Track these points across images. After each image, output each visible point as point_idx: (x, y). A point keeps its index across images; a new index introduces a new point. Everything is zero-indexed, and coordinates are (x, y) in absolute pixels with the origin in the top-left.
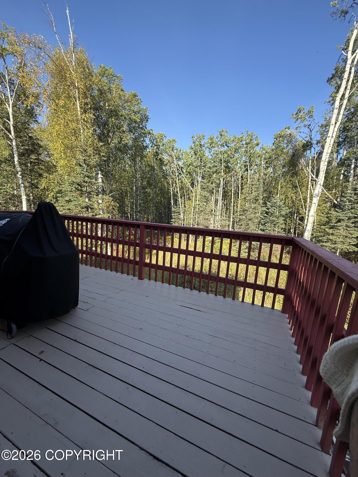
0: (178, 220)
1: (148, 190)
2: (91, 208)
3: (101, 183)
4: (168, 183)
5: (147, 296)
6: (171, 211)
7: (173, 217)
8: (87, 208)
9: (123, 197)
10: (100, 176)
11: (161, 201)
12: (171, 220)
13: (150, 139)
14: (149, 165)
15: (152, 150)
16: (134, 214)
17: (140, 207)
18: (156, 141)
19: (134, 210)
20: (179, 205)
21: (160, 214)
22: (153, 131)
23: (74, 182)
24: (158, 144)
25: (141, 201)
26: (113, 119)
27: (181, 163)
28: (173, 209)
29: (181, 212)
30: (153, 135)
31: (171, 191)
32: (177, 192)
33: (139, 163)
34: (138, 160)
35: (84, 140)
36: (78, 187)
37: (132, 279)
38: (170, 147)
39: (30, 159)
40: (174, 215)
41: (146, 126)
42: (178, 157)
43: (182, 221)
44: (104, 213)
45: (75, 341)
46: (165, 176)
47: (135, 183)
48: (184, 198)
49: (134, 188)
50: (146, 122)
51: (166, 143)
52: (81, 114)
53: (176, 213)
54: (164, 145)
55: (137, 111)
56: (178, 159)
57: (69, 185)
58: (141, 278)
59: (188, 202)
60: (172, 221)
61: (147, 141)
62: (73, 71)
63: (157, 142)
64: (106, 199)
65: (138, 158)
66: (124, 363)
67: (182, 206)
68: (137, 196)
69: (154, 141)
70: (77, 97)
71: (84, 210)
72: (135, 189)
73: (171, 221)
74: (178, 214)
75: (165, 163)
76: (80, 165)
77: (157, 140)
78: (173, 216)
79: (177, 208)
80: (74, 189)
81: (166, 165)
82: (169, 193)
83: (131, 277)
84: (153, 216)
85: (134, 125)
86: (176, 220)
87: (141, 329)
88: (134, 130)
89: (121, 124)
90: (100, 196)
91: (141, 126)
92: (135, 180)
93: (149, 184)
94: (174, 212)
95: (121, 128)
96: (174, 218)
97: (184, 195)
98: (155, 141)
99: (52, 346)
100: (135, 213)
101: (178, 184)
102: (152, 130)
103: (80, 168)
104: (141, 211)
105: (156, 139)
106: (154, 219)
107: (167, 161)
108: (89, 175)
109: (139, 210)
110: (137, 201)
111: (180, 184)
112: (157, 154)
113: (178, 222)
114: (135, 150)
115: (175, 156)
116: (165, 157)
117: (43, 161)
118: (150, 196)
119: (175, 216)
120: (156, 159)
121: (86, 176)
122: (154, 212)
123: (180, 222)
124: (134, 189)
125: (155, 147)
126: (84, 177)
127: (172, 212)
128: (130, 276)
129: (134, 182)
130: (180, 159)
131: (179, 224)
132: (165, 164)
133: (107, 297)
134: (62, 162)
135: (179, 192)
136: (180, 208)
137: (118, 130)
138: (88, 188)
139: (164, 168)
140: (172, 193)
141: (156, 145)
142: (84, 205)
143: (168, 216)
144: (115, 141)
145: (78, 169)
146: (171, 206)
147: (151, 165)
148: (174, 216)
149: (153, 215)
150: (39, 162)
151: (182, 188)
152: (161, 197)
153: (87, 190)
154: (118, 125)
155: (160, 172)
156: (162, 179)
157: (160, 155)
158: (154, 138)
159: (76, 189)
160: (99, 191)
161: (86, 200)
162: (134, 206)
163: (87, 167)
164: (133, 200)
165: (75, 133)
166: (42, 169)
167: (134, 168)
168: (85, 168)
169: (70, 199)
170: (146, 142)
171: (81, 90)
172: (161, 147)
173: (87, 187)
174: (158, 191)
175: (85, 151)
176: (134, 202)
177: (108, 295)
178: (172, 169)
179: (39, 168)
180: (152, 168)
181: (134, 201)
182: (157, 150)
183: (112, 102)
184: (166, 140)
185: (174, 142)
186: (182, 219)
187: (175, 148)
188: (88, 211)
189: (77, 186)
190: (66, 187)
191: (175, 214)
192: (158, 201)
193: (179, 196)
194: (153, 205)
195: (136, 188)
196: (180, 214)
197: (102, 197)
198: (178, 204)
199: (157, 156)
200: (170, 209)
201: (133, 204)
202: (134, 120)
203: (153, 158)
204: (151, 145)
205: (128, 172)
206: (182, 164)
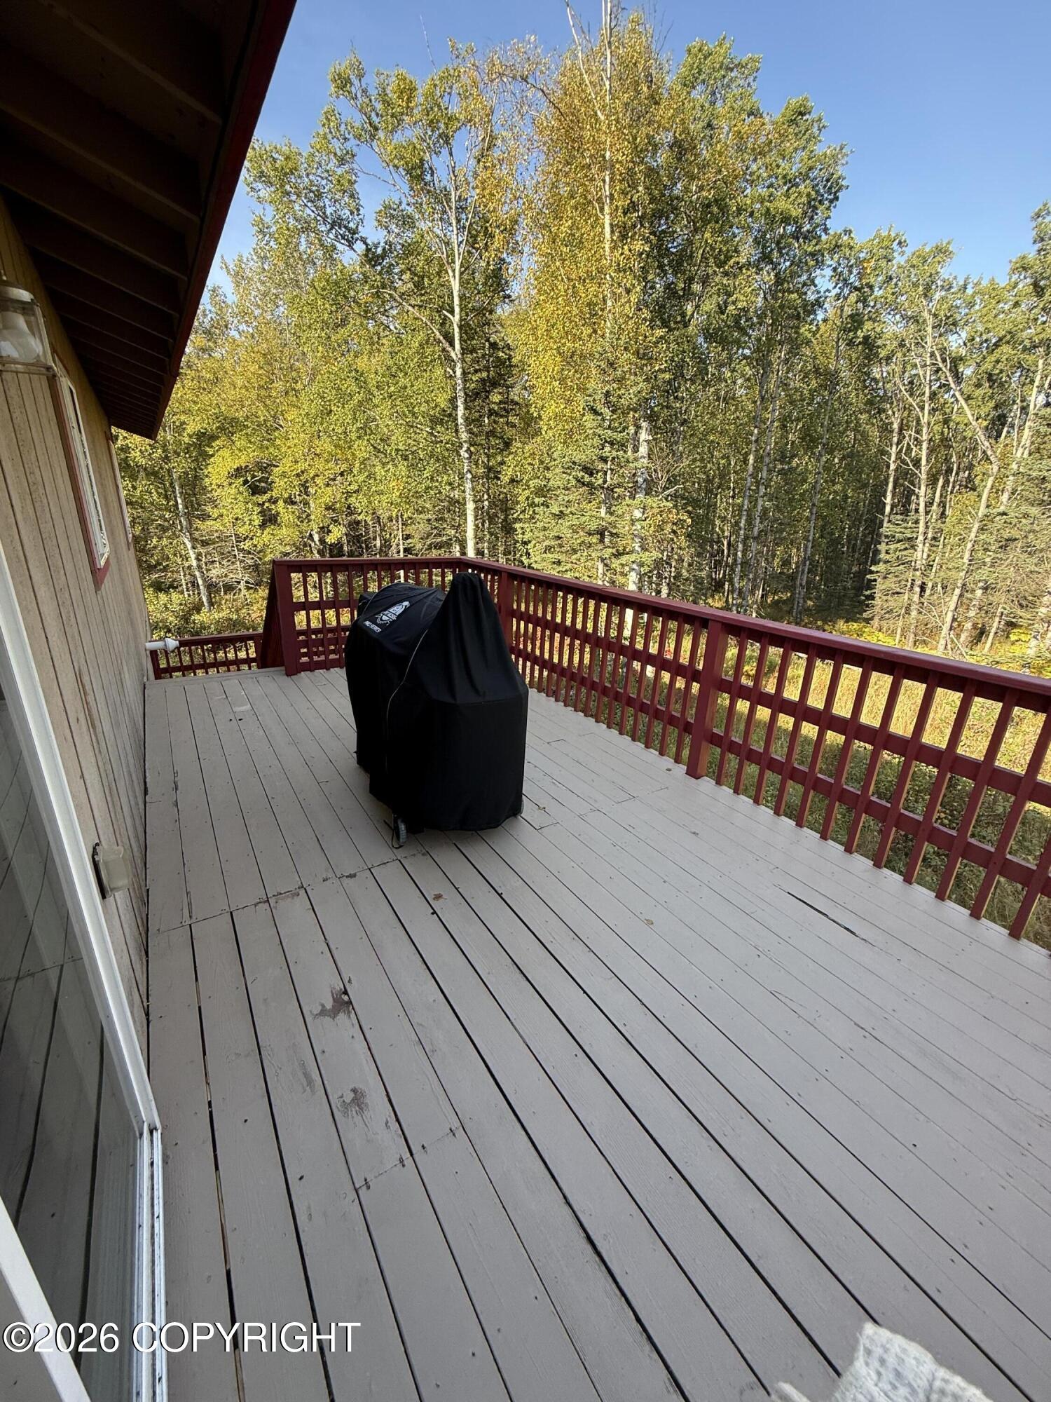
0: (901, 567)
1: (801, 462)
2: (612, 534)
3: (644, 458)
4: (886, 429)
5: (694, 833)
6: (879, 535)
7: (883, 556)
8: (602, 534)
9: (711, 491)
10: (644, 436)
11: (846, 497)
12: (873, 568)
13: (835, 270)
14: (817, 371)
15: (839, 311)
16: (740, 546)
17: (761, 523)
18: (859, 273)
19: (742, 532)
20: (917, 511)
21: (835, 542)
22: (852, 235)
23: (574, 463)
24: (864, 282)
25: (770, 500)
26: (707, 235)
27: (955, 343)
28: (887, 528)
29: (921, 538)
30: (851, 248)
31: (893, 458)
32: (917, 463)
33: (778, 371)
34: (779, 357)
35: (611, 332)
36: (583, 477)
37: (669, 770)
38: (915, 285)
39: (488, 404)
40: (887, 547)
41: (828, 222)
42: (948, 318)
43: (918, 573)
44: (644, 549)
45: (500, 895)
46: (876, 405)
47: (756, 441)
48: (947, 482)
49: (751, 458)
50: (828, 209)
51: (901, 270)
52: (613, 249)
53: (899, 541)
54: (891, 278)
55: (801, 173)
56: (948, 324)
57: (564, 473)
58: (693, 772)
59: (960, 497)
60: (877, 572)
61: (824, 281)
62: (603, 111)
63: (861, 276)
64: (652, 508)
65: (781, 352)
66: (585, 992)
67: (927, 513)
68: (758, 483)
69: (851, 273)
70: (606, 196)
71: (595, 539)
72: (755, 462)
73: (872, 572)
74: (903, 547)
75: (883, 353)
76: (595, 412)
77: (865, 265)
78: (883, 551)
79: (905, 525)
80: (573, 482)
81: (888, 359)
82: (878, 466)
83: (668, 762)
84: (805, 551)
85: (782, 230)
86: (893, 570)
87: (649, 922)
88: (780, 250)
89: (732, 246)
90: (640, 496)
91: (807, 227)
92: (756, 431)
93: (809, 440)
94: (891, 538)
95: (731, 257)
96: (887, 562)
97: (949, 470)
98: (855, 271)
99: (457, 889)
100: (744, 542)
101: (925, 430)
102: (850, 232)
103: (593, 420)
104: (766, 535)
105: (860, 262)
106: (808, 563)
107: (895, 343)
108: (615, 439)
109: (756, 534)
110: (753, 502)
111: (936, 428)
112: (856, 320)
113: (897, 576)
114: (771, 325)
115: (935, 316)
116: (891, 327)
117: (517, 403)
118: (804, 481)
119: (891, 552)
120: (850, 343)
121: (606, 441)
122: (811, 538)
123: (910, 575)
124: (751, 461)
125: (853, 298)
126: (601, 444)
127: (880, 538)
128: (665, 757)
129: (754, 438)
130: (954, 324)
131: (903, 583)
132: (881, 356)
133: (592, 807)
134: (552, 408)
135: (924, 462)
136: (917, 522)
137: (719, 268)
138: (608, 478)
139: (876, 372)
140: (892, 467)
141: (856, 289)
142: (593, 526)
143: (866, 553)
144: (709, 305)
145: (589, 421)
146: (883, 514)
147: (826, 368)
148: (887, 552)
149: (806, 547)
150: (509, 406)
151: (941, 445)
152: (847, 482)
153: (605, 482)
154: (720, 250)
155: (856, 390)
156: (864, 416)
157: (868, 325)
158: (853, 262)
159: (579, 481)
160: (637, 482)
161: (601, 510)
162: (744, 518)
163: (611, 414)
164: (743, 500)
165: (594, 312)
166: (514, 426)
167: (760, 391)
168: (608, 418)
169: (561, 512)
170: (816, 286)
171: (618, 169)
172: (878, 293)
173: (605, 473)
174: (841, 460)
175: (612, 365)
176: (746, 507)
177: (596, 801)
178: (914, 372)
179: (507, 423)
180: (829, 379)
181: (746, 502)
182: (860, 305)
183: (710, 174)
184: (906, 255)
185: (938, 258)
186: (918, 566)
187: (940, 283)
188: (602, 541)
189: (580, 474)
190: (556, 478)
191: (892, 547)
192: (831, 497)
193: (924, 476)
194: (812, 514)
195: (759, 459)
196: (913, 547)
197: (641, 501)
198: (913, 506)
199: (856, 329)
200: (874, 526)
201: (740, 510)
202: (782, 214)
203: (837, 343)
204: (834, 292)
205: (737, 405)
206: (961, 342)
